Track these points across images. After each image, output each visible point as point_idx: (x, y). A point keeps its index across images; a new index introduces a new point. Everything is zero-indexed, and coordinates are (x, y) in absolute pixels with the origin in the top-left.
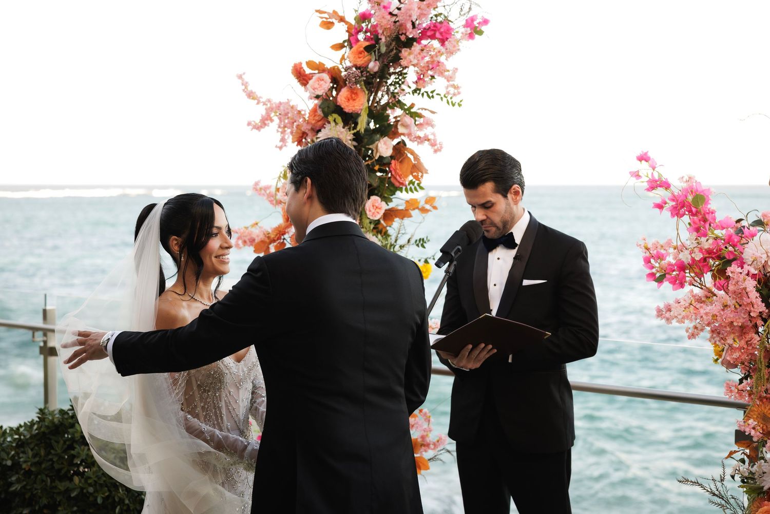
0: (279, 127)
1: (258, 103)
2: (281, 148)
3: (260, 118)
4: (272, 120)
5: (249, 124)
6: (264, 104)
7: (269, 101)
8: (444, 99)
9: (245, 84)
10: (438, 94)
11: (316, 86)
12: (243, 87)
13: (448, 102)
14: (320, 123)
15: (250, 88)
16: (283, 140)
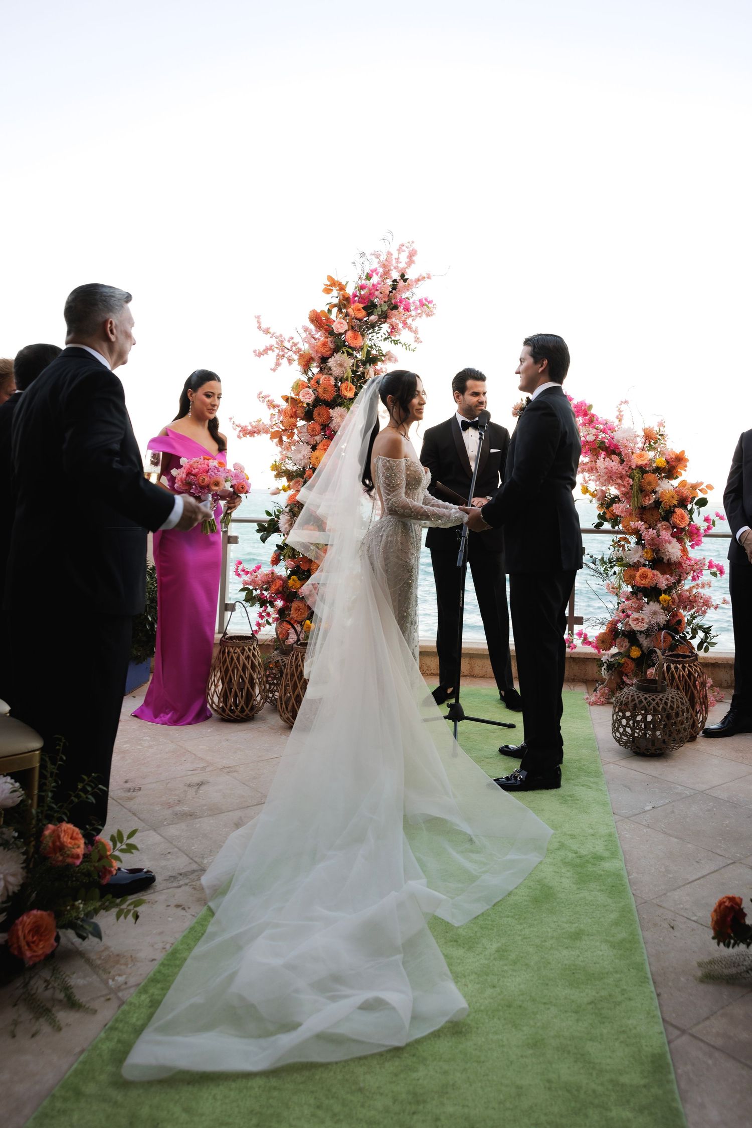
0: (278, 355)
1: (271, 337)
2: (274, 370)
3: (264, 348)
4: (273, 351)
5: (255, 352)
6: (276, 338)
7: (281, 336)
8: (404, 346)
9: (259, 322)
10: (400, 343)
11: (339, 326)
12: (258, 325)
13: (406, 349)
14: (328, 353)
15: (264, 326)
16: (278, 364)
